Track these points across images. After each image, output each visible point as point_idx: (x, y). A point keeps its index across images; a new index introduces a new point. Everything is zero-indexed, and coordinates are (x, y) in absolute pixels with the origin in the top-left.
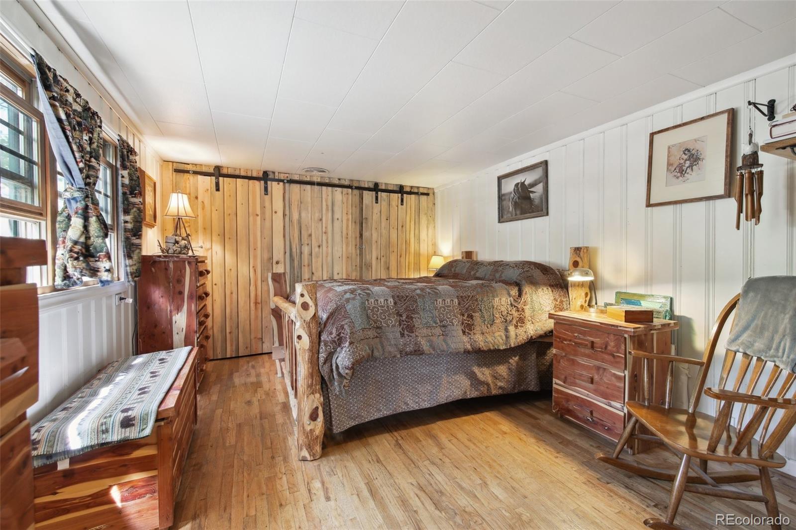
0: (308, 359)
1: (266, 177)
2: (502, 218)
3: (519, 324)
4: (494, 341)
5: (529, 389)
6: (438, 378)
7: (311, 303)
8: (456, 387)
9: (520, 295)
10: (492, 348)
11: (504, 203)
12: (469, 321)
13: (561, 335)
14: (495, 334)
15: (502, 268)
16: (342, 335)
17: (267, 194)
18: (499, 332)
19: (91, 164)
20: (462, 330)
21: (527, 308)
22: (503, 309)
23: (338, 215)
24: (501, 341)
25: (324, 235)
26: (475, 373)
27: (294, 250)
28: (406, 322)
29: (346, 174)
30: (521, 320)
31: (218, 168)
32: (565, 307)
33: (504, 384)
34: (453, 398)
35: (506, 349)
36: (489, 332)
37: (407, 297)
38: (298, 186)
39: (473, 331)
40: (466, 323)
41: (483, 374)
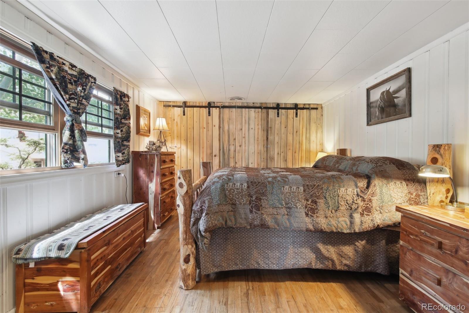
0: (184, 221)
1: (210, 106)
2: (370, 122)
3: (365, 213)
4: (337, 225)
5: (378, 271)
6: (285, 248)
7: (184, 183)
8: (302, 258)
9: (368, 187)
10: (335, 231)
11: (372, 109)
12: (313, 205)
13: (407, 229)
14: (339, 219)
15: (359, 162)
16: (203, 207)
17: (210, 116)
18: (344, 217)
19: (82, 102)
20: (306, 212)
21: (374, 199)
22: (348, 198)
23: (252, 126)
24: (345, 225)
25: (243, 139)
26: (319, 249)
27: (225, 148)
28: (255, 202)
29: (258, 100)
30: (368, 210)
31: (185, 103)
32: (422, 201)
33: (350, 263)
34: (298, 266)
35: (350, 233)
36: (333, 217)
37: (259, 183)
38: (228, 109)
39: (316, 214)
40: (310, 207)
41: (328, 251)
